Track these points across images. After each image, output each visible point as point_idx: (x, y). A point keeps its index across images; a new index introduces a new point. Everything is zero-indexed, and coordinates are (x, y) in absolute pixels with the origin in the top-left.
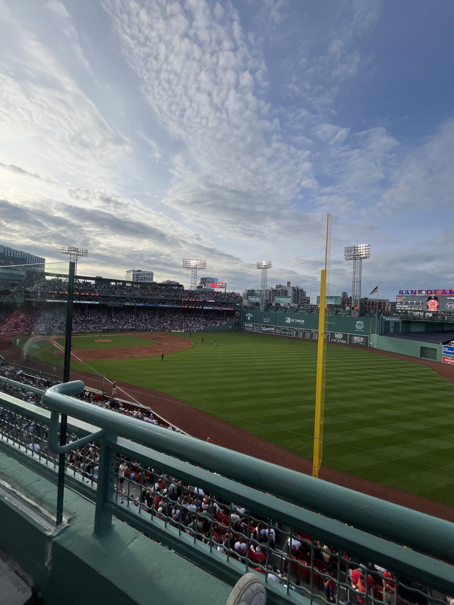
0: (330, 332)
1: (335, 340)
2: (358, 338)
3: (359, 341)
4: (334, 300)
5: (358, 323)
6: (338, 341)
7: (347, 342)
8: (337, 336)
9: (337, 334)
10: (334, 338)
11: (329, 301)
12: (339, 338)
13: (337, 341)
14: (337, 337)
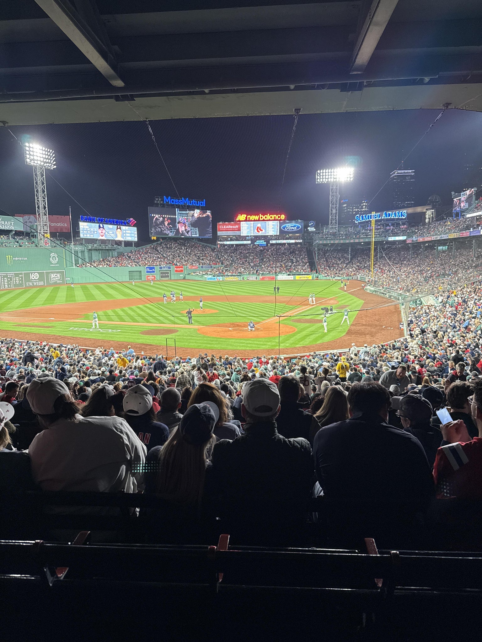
0: (23, 272)
1: (31, 284)
2: (55, 275)
3: (56, 279)
4: (12, 222)
5: (53, 256)
6: (35, 284)
7: (44, 283)
8: (33, 277)
9: (32, 273)
10: (30, 280)
11: (6, 225)
12: (35, 279)
13: (33, 284)
14: (33, 279)
